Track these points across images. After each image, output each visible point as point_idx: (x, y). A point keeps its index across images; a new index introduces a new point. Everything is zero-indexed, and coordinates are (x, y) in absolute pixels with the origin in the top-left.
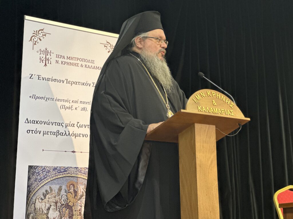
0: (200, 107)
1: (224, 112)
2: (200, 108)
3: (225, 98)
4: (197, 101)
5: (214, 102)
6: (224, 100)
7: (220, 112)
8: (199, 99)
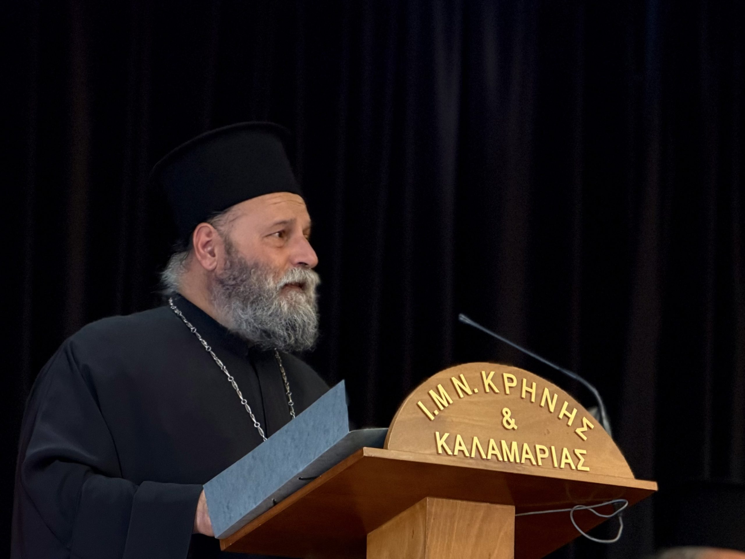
0: (446, 435)
1: (547, 455)
2: (445, 441)
3: (556, 396)
4: (436, 412)
5: (507, 417)
6: (552, 408)
7: (531, 456)
8: (446, 405)
